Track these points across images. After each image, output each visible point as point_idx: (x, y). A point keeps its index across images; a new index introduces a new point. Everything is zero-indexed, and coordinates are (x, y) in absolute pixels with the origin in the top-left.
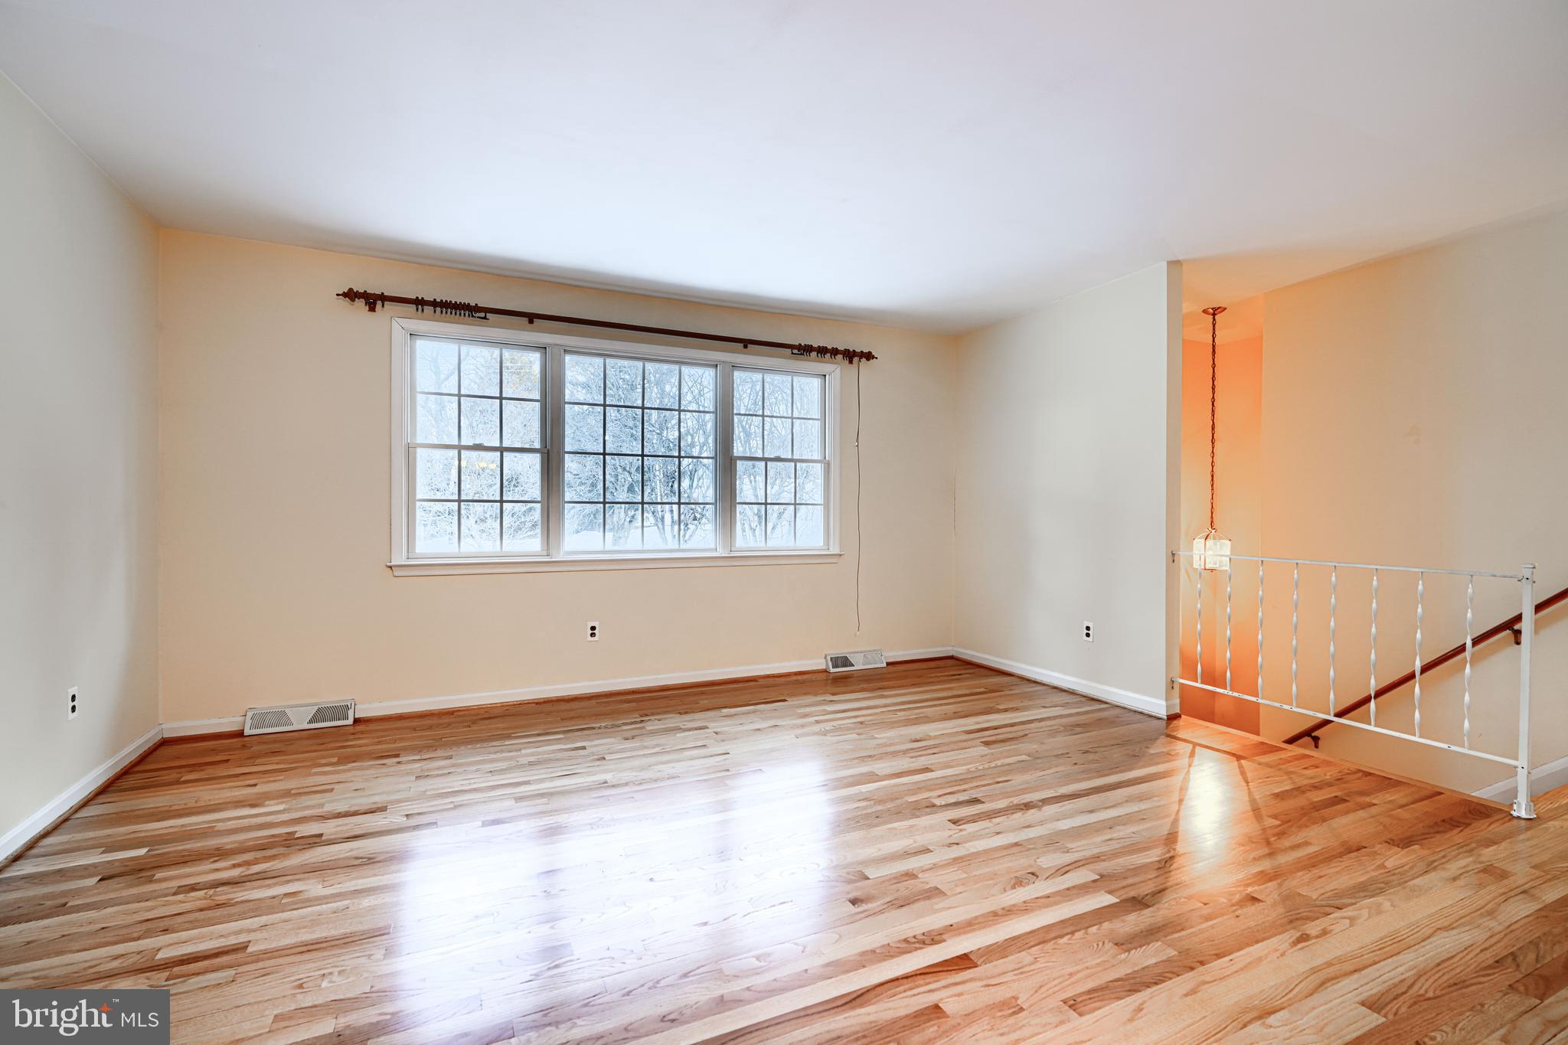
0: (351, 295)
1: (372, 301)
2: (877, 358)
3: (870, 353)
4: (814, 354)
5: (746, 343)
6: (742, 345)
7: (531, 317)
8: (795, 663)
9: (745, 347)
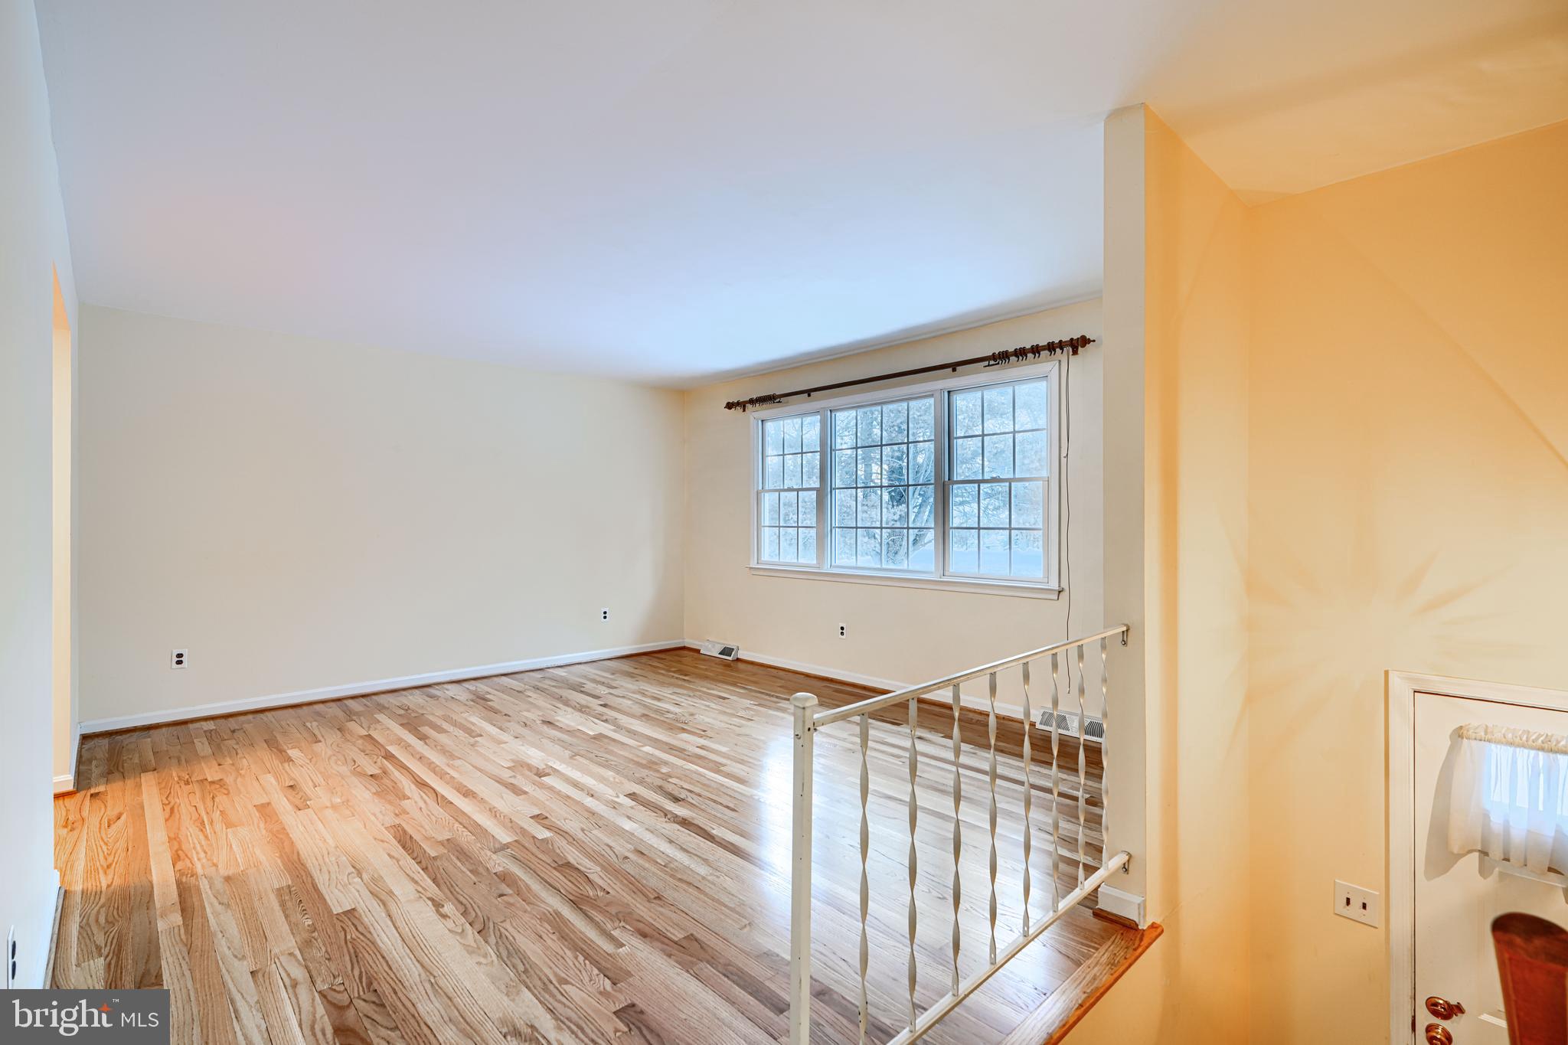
0: (730, 406)
1: (742, 405)
2: (1094, 341)
3: (1083, 337)
4: (1013, 359)
5: (954, 366)
6: (951, 369)
7: (809, 392)
8: (1009, 707)
9: (954, 370)
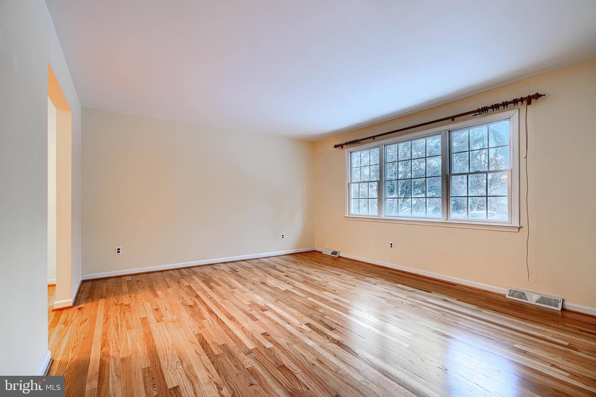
0: (336, 146)
1: (341, 146)
2: (544, 95)
3: (537, 94)
4: (490, 110)
5: (453, 118)
7: (373, 137)
